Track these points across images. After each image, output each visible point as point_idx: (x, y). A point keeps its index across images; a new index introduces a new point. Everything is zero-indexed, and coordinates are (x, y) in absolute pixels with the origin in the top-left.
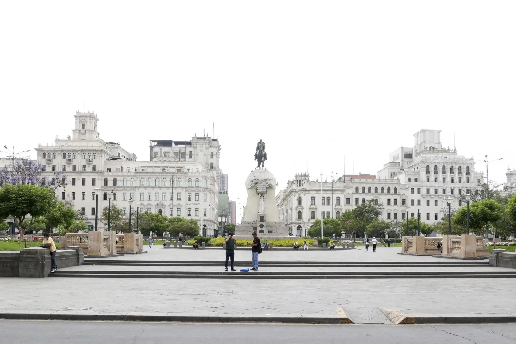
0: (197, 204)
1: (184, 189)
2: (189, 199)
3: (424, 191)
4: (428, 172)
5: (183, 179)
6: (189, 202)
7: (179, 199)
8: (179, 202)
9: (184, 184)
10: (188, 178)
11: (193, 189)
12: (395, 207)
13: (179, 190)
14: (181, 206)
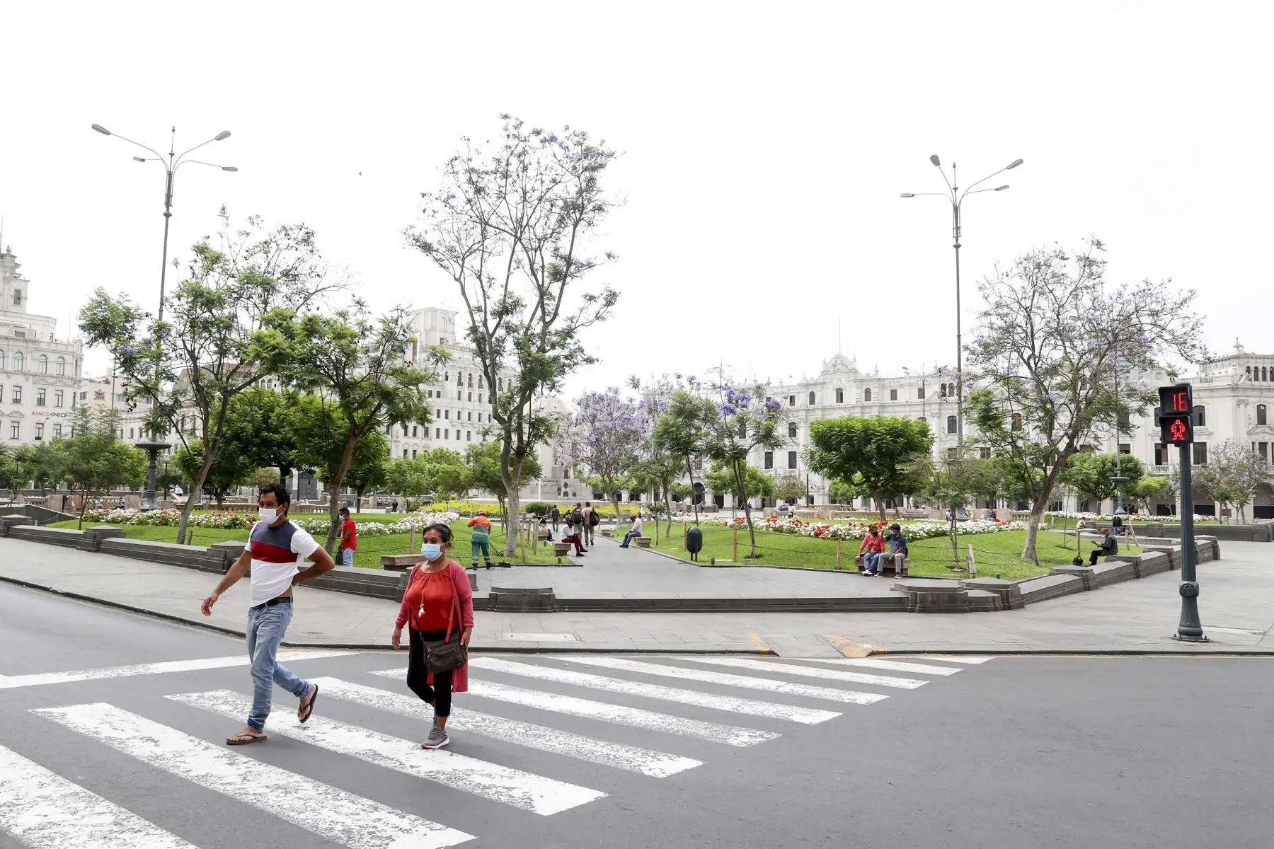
0: (58, 415)
1: (31, 379)
2: (41, 402)
3: (453, 415)
4: (460, 384)
5: (29, 356)
6: (40, 409)
7: (17, 401)
8: (16, 407)
9: (32, 366)
10: (41, 353)
11: (50, 380)
12: (415, 440)
13: (19, 380)
14: (22, 416)
